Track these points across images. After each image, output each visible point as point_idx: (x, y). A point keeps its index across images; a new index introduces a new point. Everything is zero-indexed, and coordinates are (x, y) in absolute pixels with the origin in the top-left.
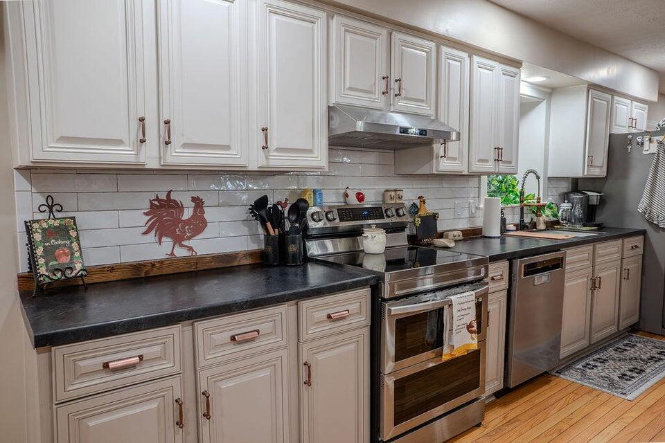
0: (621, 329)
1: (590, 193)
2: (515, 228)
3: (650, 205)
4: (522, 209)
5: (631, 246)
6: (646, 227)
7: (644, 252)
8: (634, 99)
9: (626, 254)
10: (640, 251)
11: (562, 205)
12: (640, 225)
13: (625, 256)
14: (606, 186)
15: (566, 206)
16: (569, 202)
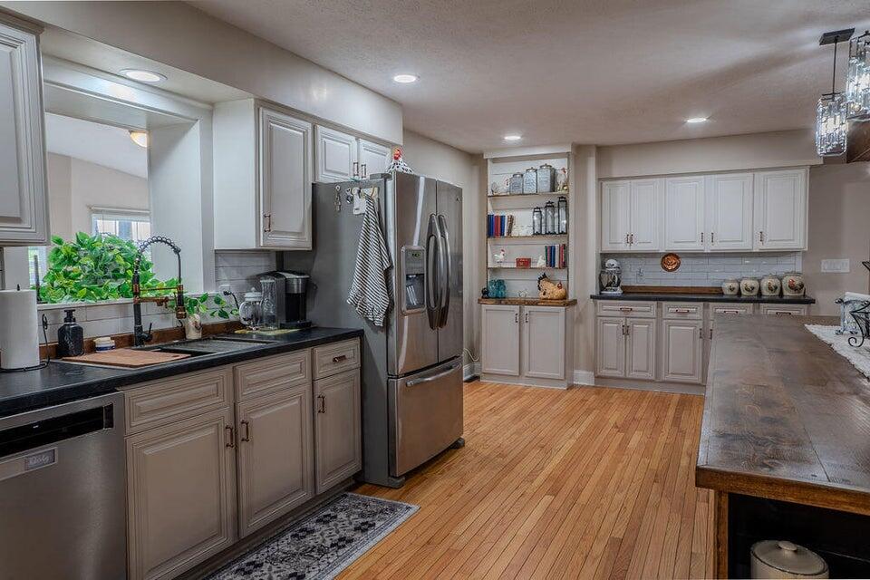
0: (321, 489)
1: (288, 276)
2: (113, 343)
3: (363, 292)
4: (137, 308)
5: (332, 357)
6: (363, 325)
7: (362, 364)
8: (359, 136)
9: (320, 373)
10: (354, 363)
11: (247, 295)
12: (355, 323)
13: (318, 376)
14: (316, 264)
15: (251, 296)
16: (257, 291)
